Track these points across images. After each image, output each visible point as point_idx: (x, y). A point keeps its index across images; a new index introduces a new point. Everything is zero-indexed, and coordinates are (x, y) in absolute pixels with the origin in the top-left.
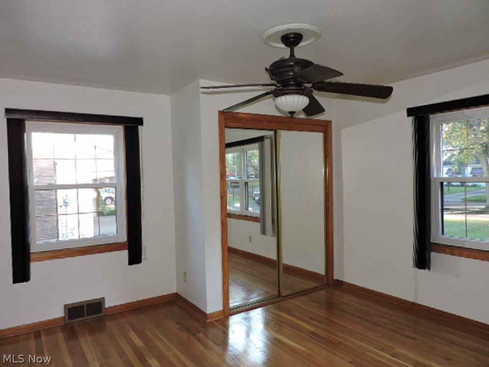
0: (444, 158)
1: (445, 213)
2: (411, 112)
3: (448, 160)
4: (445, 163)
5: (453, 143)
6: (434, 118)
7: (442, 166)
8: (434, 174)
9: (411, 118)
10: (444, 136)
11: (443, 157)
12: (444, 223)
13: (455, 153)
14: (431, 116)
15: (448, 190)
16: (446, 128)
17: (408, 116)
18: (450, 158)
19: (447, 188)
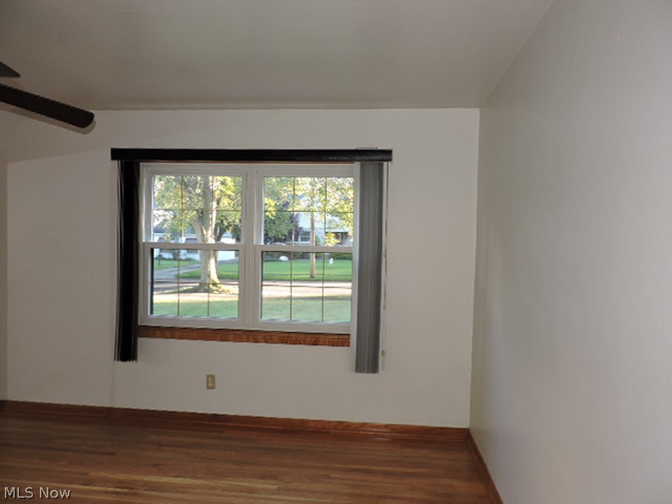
0: (156, 223)
1: (155, 293)
2: (116, 154)
3: (160, 226)
4: (157, 231)
5: (166, 205)
6: (145, 168)
7: (152, 232)
8: (143, 238)
9: (116, 162)
10: (156, 195)
11: (154, 221)
12: (154, 306)
13: (168, 218)
14: (141, 164)
15: (159, 265)
16: (158, 184)
17: (113, 158)
18: (162, 224)
19: (158, 261)
